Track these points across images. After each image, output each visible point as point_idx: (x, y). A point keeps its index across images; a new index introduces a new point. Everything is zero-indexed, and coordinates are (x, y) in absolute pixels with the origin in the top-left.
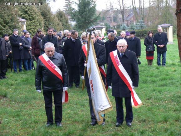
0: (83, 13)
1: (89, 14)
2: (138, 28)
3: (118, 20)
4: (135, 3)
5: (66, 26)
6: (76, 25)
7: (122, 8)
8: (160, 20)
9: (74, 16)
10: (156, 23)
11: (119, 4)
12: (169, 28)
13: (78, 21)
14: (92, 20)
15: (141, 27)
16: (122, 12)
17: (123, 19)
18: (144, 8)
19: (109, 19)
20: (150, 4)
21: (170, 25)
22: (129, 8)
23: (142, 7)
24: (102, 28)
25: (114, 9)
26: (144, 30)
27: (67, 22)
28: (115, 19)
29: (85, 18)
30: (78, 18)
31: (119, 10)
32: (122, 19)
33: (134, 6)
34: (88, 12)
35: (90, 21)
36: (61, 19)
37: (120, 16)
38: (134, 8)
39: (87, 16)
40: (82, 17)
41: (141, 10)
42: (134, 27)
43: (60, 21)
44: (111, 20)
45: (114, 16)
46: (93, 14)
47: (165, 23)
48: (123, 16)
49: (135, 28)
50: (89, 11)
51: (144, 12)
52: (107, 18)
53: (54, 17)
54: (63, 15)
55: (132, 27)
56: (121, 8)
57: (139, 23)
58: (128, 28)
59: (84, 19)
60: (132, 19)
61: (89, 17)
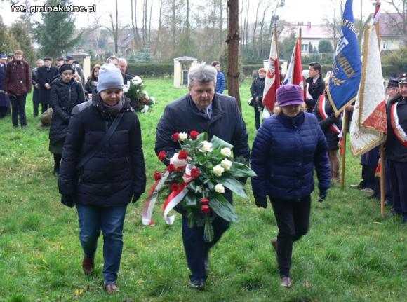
0: (53, 31)
1: (64, 33)
2: (141, 61)
3: (107, 45)
4: (136, 19)
5: (26, 50)
6: (40, 50)
7: (115, 28)
8: (176, 51)
9: (39, 34)
10: (170, 54)
11: (111, 20)
12: (192, 64)
13: (46, 44)
14: (68, 42)
15: (147, 59)
16: (115, 33)
17: (116, 46)
18: (150, 30)
19: (93, 43)
20: (160, 23)
21: (192, 59)
22: (126, 29)
23: (148, 28)
24: (85, 57)
25: (101, 28)
26: (150, 64)
27: (28, 43)
28: (102, 44)
29: (57, 39)
31: (110, 30)
32: (114, 45)
33: (135, 25)
34: (61, 29)
35: (66, 44)
36: (19, 38)
37: (111, 40)
38: (135, 29)
39: (60, 36)
40: (53, 37)
41: (146, 32)
42: (135, 59)
43: (18, 41)
44: (95, 45)
45: (100, 39)
46: (71, 34)
47: (185, 54)
48: (116, 41)
49: (137, 61)
50: (64, 28)
51: (149, 36)
52: (89, 41)
53: (10, 33)
54: (22, 32)
55: (132, 57)
56: (113, 26)
57: (142, 53)
59: (55, 40)
60: (130, 46)
61: (64, 37)
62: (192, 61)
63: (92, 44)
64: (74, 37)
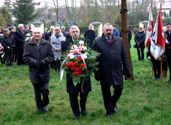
0: (23, 10)
1: (29, 11)
3: (52, 17)
4: (68, 2)
5: (8, 21)
6: (16, 21)
8: (91, 19)
9: (15, 12)
11: (54, 3)
12: (100, 26)
13: (19, 18)
16: (57, 10)
20: (81, 4)
22: (62, 7)
23: (74, 7)
24: (41, 24)
25: (49, 8)
27: (9, 18)
28: (49, 17)
29: (25, 15)
30: (19, 15)
31: (54, 9)
32: (56, 17)
33: (67, 6)
34: (27, 9)
35: (30, 17)
36: (4, 15)
37: (54, 14)
38: (67, 8)
40: (23, 13)
41: (74, 9)
42: (68, 24)
43: (4, 17)
44: (46, 17)
45: (48, 14)
46: (33, 12)
47: (96, 21)
48: (57, 15)
51: (75, 11)
52: (42, 15)
54: (6, 12)
55: (66, 23)
56: (55, 7)
57: (72, 21)
58: (63, 24)
59: (24, 16)
60: (65, 17)
61: (28, 14)
62: (99, 24)
63: (44, 17)
64: (34, 13)
